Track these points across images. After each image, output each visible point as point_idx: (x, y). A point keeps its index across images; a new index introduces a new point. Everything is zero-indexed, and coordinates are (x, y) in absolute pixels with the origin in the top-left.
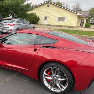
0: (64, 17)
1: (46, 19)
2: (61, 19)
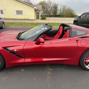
1: (2, 12)
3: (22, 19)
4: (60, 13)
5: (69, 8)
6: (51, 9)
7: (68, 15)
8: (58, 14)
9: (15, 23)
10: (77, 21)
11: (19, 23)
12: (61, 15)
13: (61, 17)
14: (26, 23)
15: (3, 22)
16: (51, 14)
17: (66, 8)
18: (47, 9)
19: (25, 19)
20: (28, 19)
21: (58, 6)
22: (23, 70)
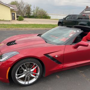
4: (34, 14)
5: (42, 10)
6: (24, 9)
8: (32, 15)
10: (63, 22)
12: (35, 16)
13: (35, 18)
16: (25, 15)
17: (39, 9)
18: (20, 9)
21: (31, 7)
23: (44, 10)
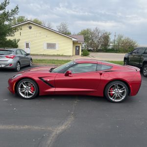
0: (55, 44)
1: (27, 45)
2: (51, 46)
3: (54, 56)
4: (114, 46)
5: (128, 39)
6: (99, 40)
7: (126, 49)
8: (110, 47)
9: (44, 60)
11: (50, 60)
12: (115, 49)
13: (116, 52)
14: (60, 61)
15: (31, 59)
16: (99, 48)
17: (123, 39)
18: (92, 40)
19: (59, 56)
20: (62, 55)
21: (109, 36)
22: (53, 99)
23: (131, 39)
